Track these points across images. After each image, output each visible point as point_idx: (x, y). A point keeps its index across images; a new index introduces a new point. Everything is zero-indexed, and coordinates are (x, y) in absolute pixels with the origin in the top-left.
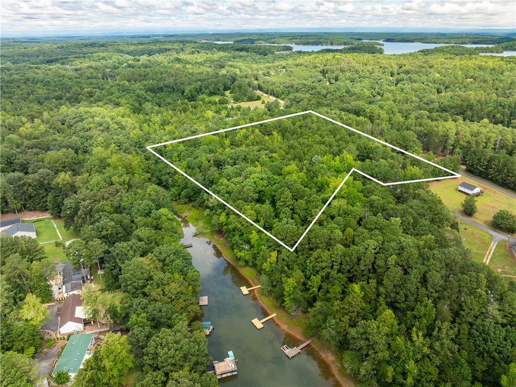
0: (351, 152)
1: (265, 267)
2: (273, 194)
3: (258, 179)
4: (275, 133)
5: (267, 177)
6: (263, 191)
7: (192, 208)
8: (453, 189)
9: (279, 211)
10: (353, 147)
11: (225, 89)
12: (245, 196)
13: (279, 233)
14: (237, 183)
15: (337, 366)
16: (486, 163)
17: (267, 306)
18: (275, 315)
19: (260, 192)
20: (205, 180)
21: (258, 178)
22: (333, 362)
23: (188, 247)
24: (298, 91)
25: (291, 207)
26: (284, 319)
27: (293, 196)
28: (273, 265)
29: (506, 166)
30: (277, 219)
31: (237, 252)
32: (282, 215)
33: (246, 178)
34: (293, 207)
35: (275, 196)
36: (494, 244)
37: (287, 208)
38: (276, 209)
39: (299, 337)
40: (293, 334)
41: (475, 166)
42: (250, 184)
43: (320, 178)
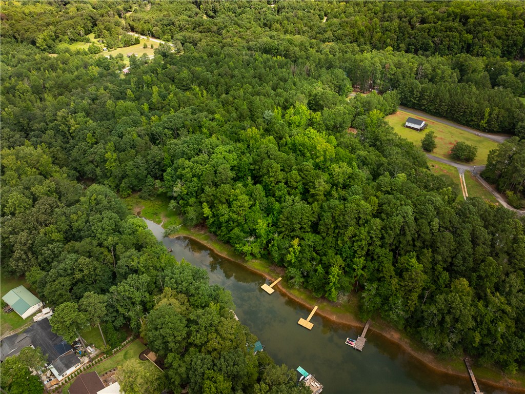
0: (302, 102)
1: (290, 259)
4: (195, 87)
6: (236, 166)
7: (140, 200)
8: (400, 126)
10: (301, 95)
11: (88, 32)
15: (406, 342)
16: (419, 95)
17: (302, 299)
18: (316, 308)
22: (401, 339)
24: (182, 28)
26: (329, 309)
28: (297, 254)
29: (437, 95)
31: (241, 247)
33: (209, 154)
36: (462, 176)
39: (355, 324)
40: (347, 323)
41: (409, 99)
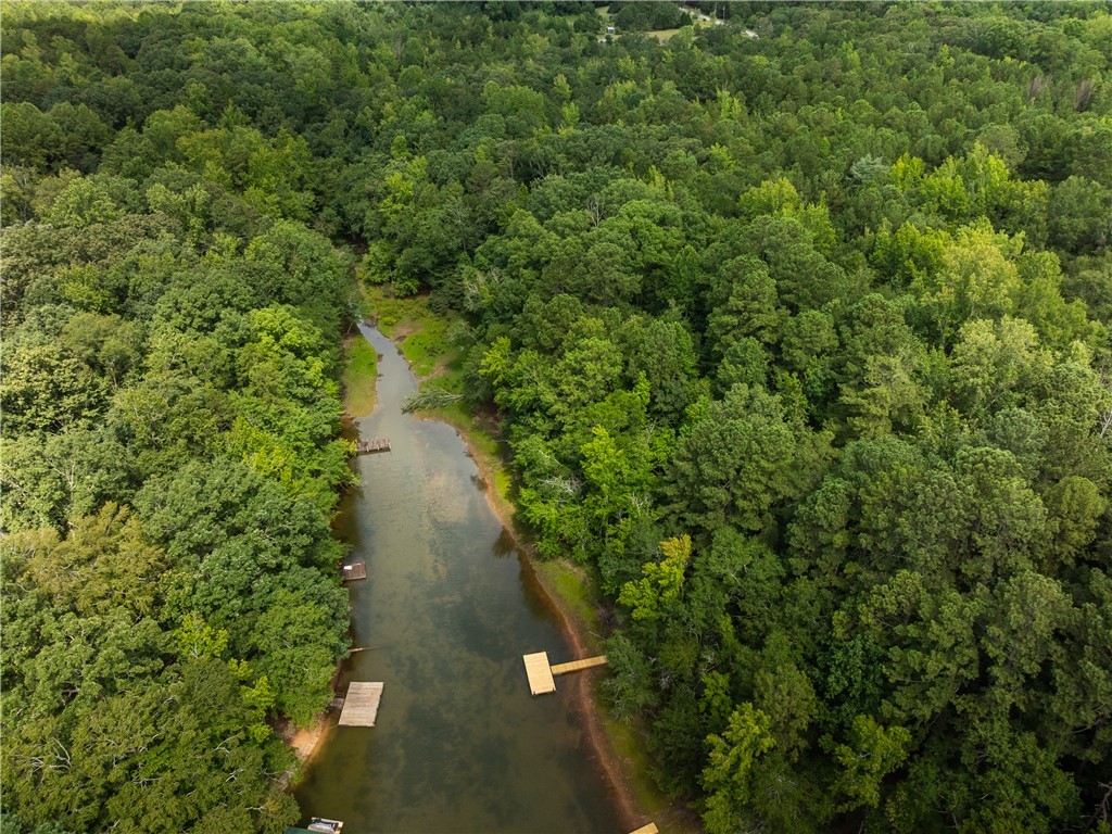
0: (1000, 152)
1: (629, 602)
2: (701, 277)
3: (649, 221)
4: (724, 94)
5: (685, 218)
6: (661, 267)
9: (716, 348)
10: (1008, 132)
12: (589, 278)
13: (708, 452)
14: (567, 231)
17: (622, 771)
19: (652, 267)
20: (473, 219)
21: (649, 216)
23: (373, 451)
25: (767, 336)
27: (780, 291)
28: (668, 594)
30: (705, 383)
31: (531, 501)
32: (727, 369)
33: (604, 213)
34: (775, 337)
35: (707, 287)
37: (752, 342)
38: (703, 340)
42: (614, 234)
43: (884, 233)
